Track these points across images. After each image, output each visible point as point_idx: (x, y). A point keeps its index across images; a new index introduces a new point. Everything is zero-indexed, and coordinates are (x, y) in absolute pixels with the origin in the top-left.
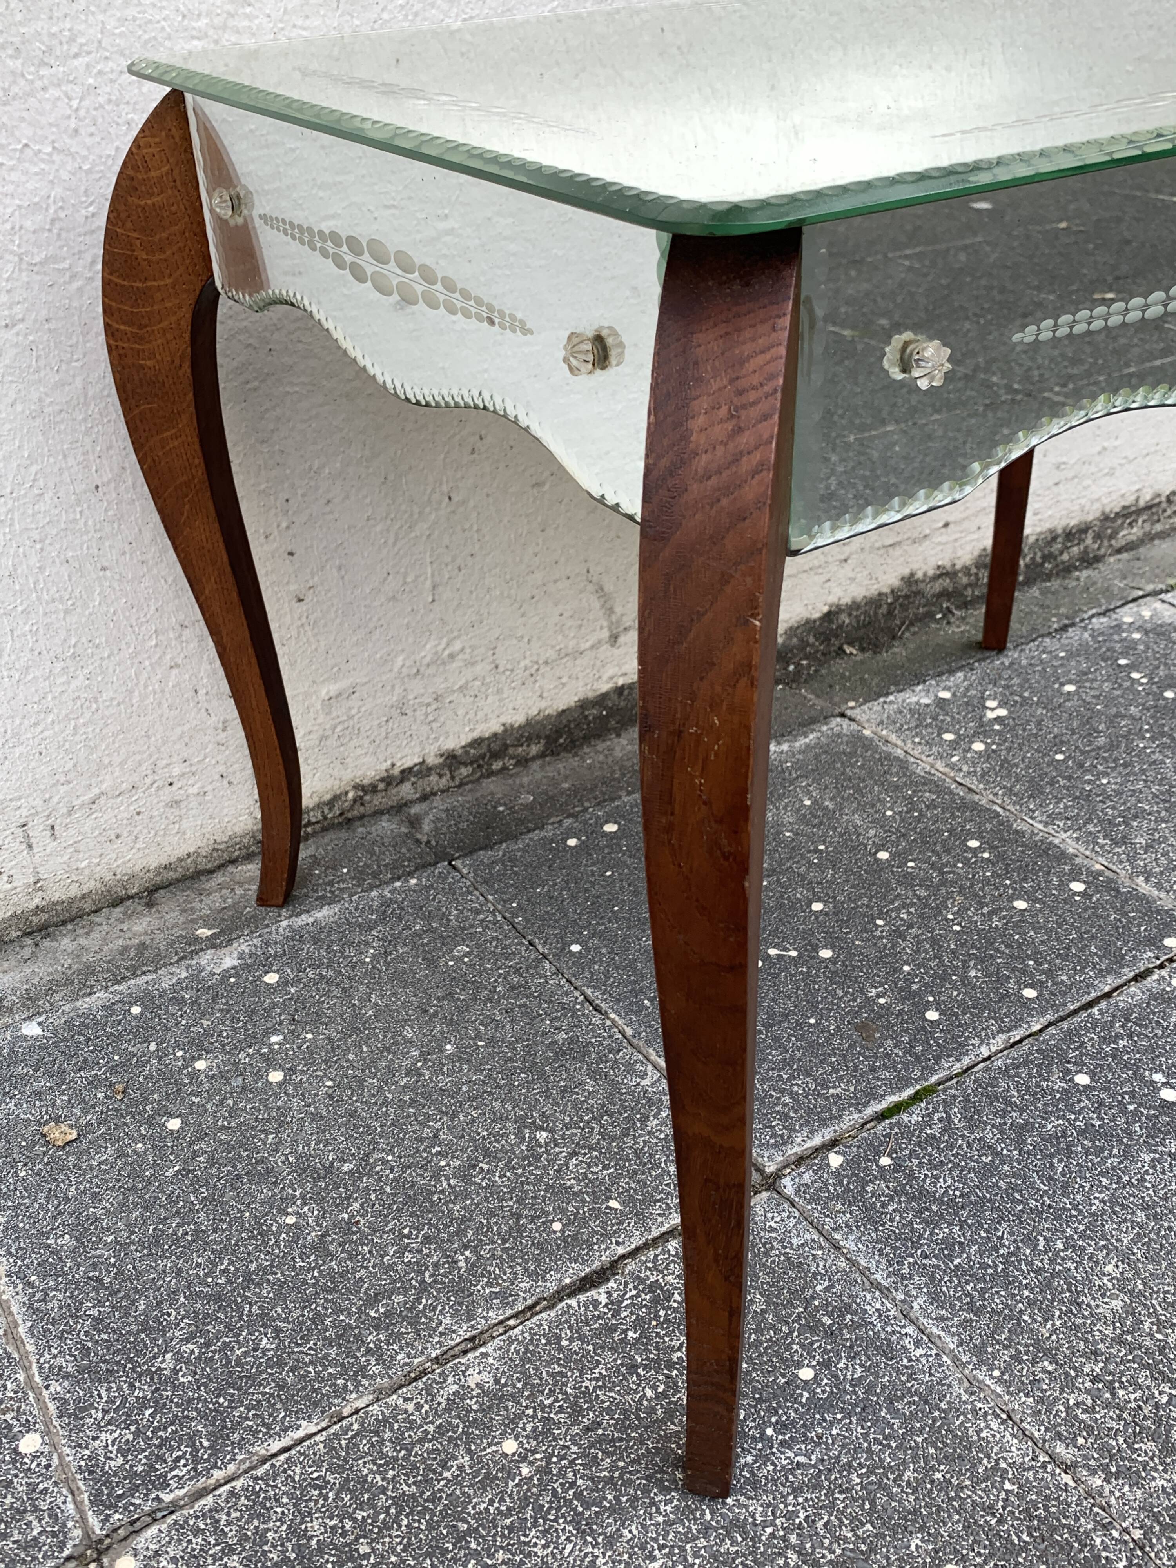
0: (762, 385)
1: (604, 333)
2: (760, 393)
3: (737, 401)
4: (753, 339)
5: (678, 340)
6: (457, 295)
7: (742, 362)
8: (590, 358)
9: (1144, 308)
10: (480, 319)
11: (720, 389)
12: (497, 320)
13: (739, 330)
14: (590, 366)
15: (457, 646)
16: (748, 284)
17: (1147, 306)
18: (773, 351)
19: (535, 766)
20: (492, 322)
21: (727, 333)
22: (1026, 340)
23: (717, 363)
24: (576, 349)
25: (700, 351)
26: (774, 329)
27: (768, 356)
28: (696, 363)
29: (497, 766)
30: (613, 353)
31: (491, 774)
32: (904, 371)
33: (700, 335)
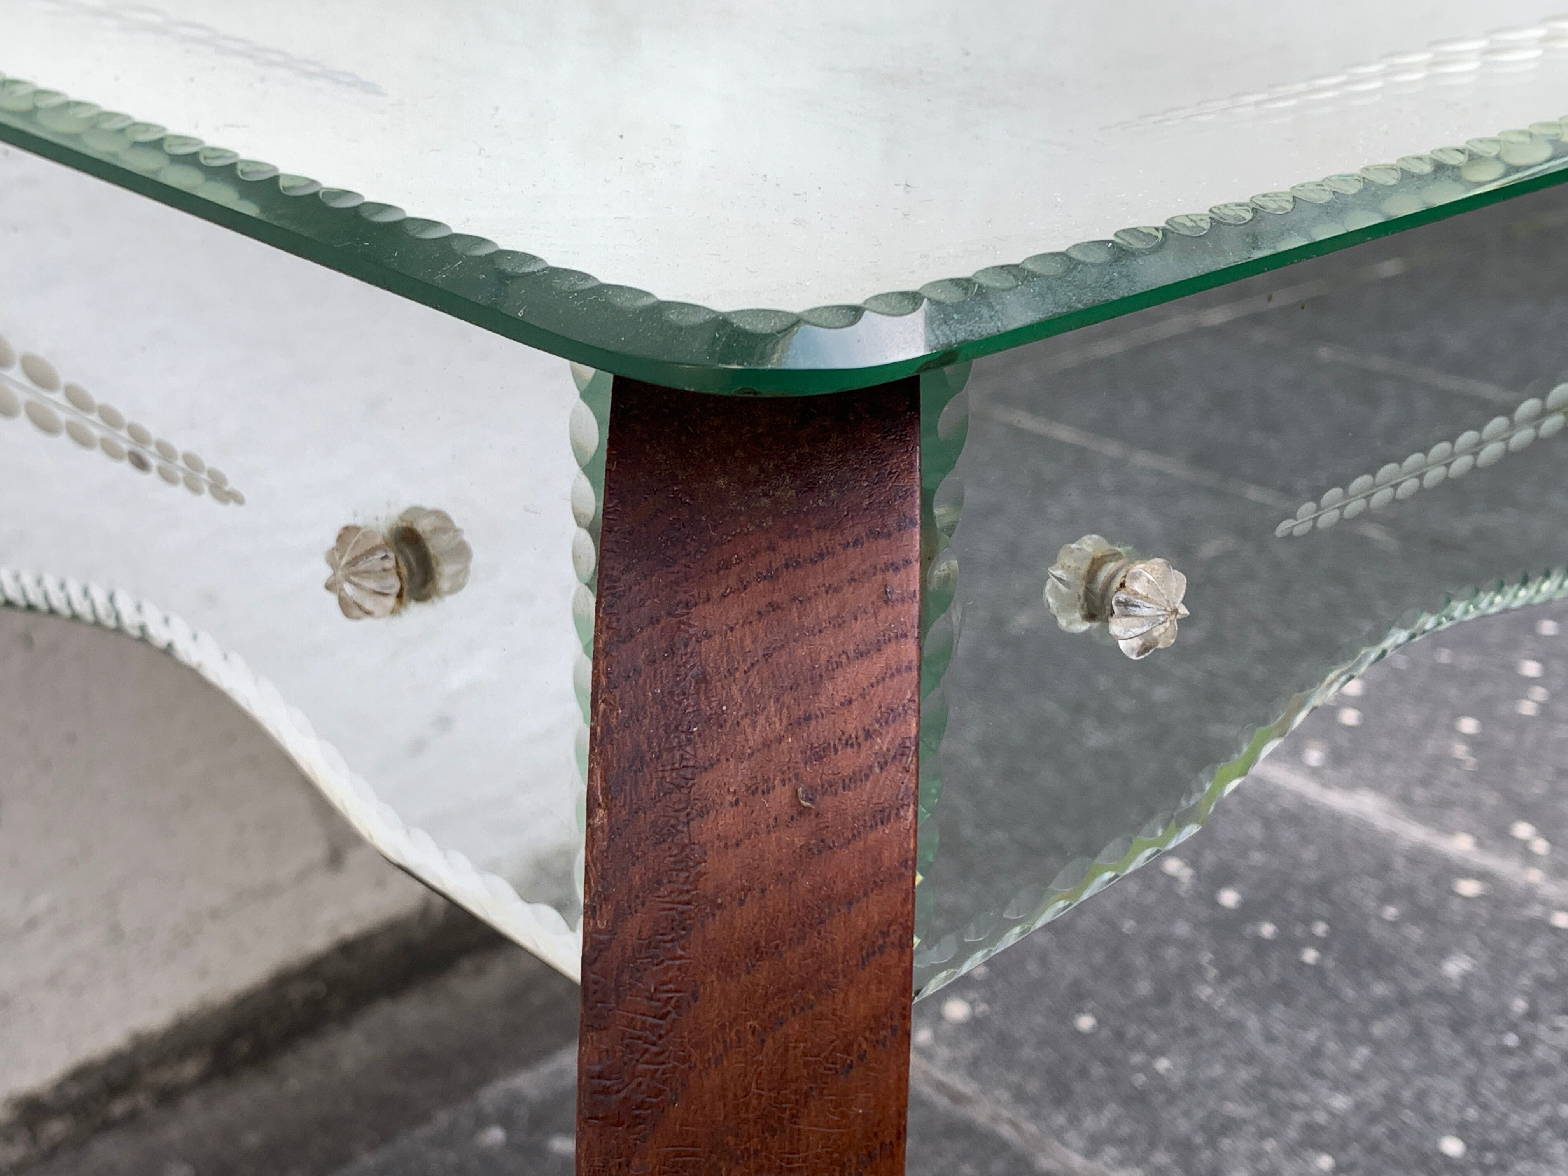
0: (868, 735)
1: (423, 526)
2: (864, 757)
3: (808, 772)
4: (838, 623)
5: (654, 621)
6: (58, 397)
7: (816, 680)
8: (393, 584)
9: (1476, 448)
10: (113, 452)
11: (767, 745)
12: (154, 462)
13: (800, 599)
14: (391, 602)
15: (41, 902)
16: (810, 487)
17: (1480, 444)
18: (890, 650)
19: (192, 1104)
20: (141, 464)
21: (774, 607)
22: (1297, 532)
23: (754, 680)
24: (362, 566)
25: (710, 649)
26: (886, 598)
27: (877, 664)
28: (703, 679)
29: (119, 1108)
30: (446, 571)
31: (107, 1126)
32: (1090, 616)
33: (708, 609)
